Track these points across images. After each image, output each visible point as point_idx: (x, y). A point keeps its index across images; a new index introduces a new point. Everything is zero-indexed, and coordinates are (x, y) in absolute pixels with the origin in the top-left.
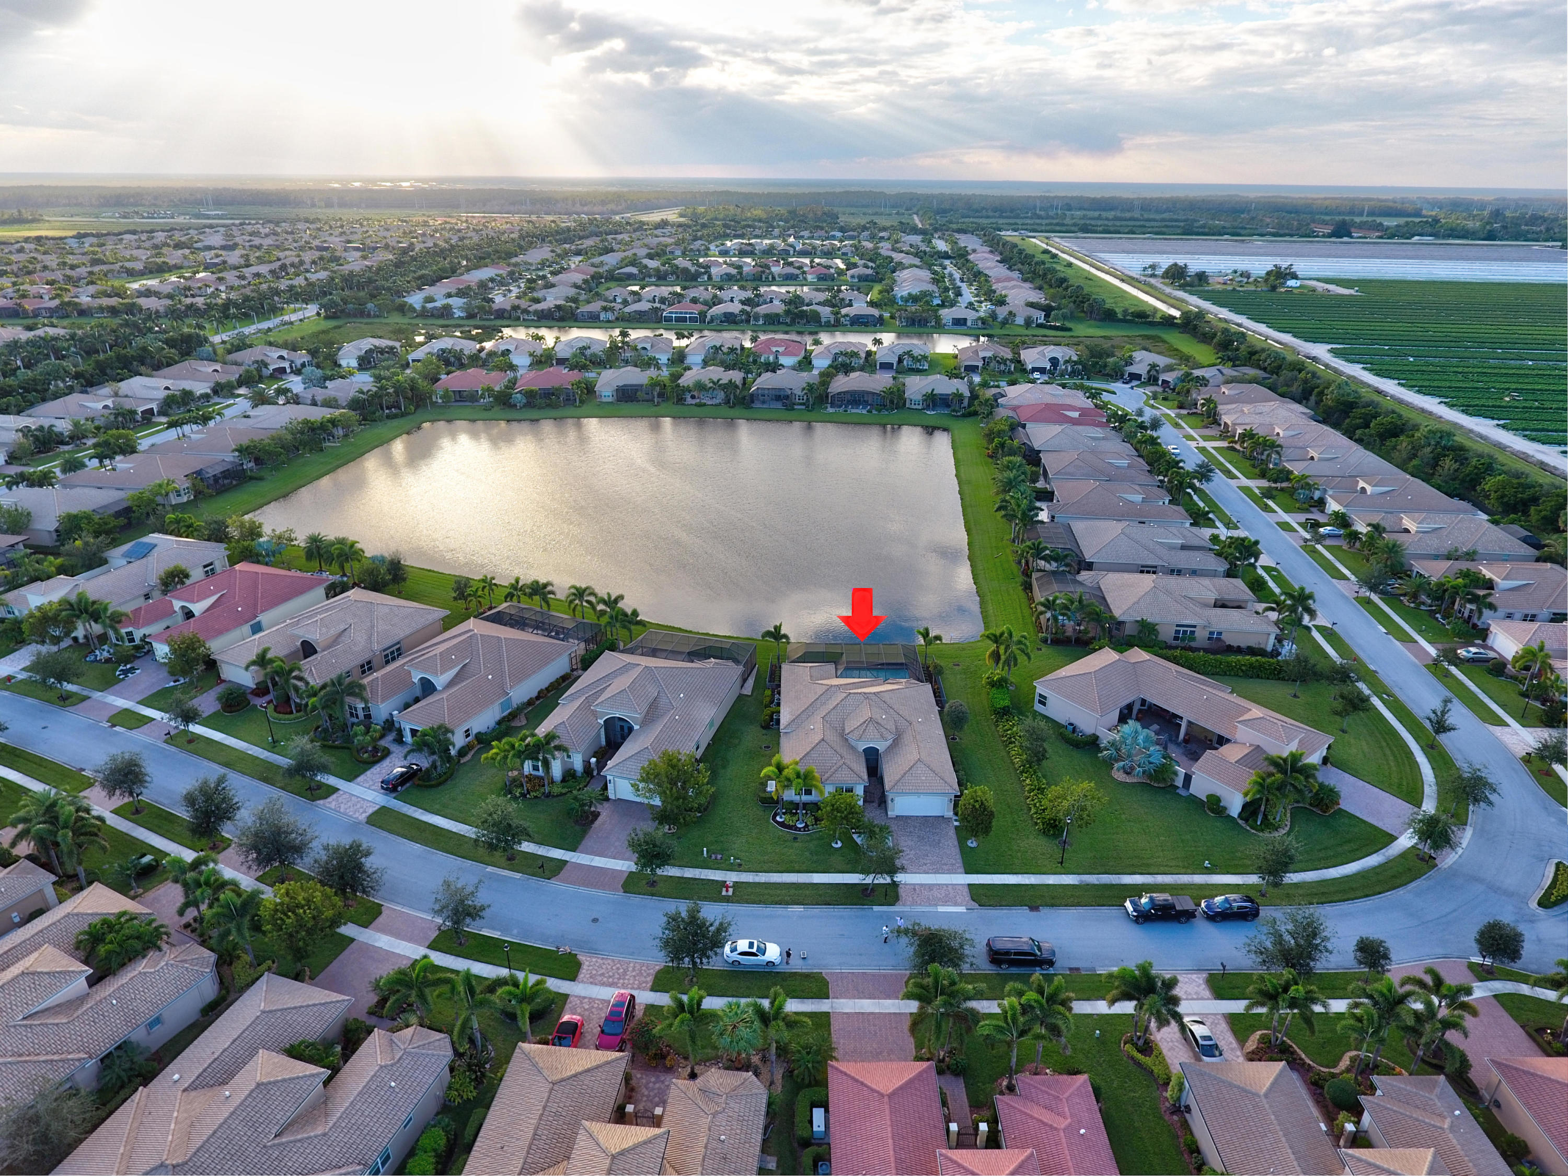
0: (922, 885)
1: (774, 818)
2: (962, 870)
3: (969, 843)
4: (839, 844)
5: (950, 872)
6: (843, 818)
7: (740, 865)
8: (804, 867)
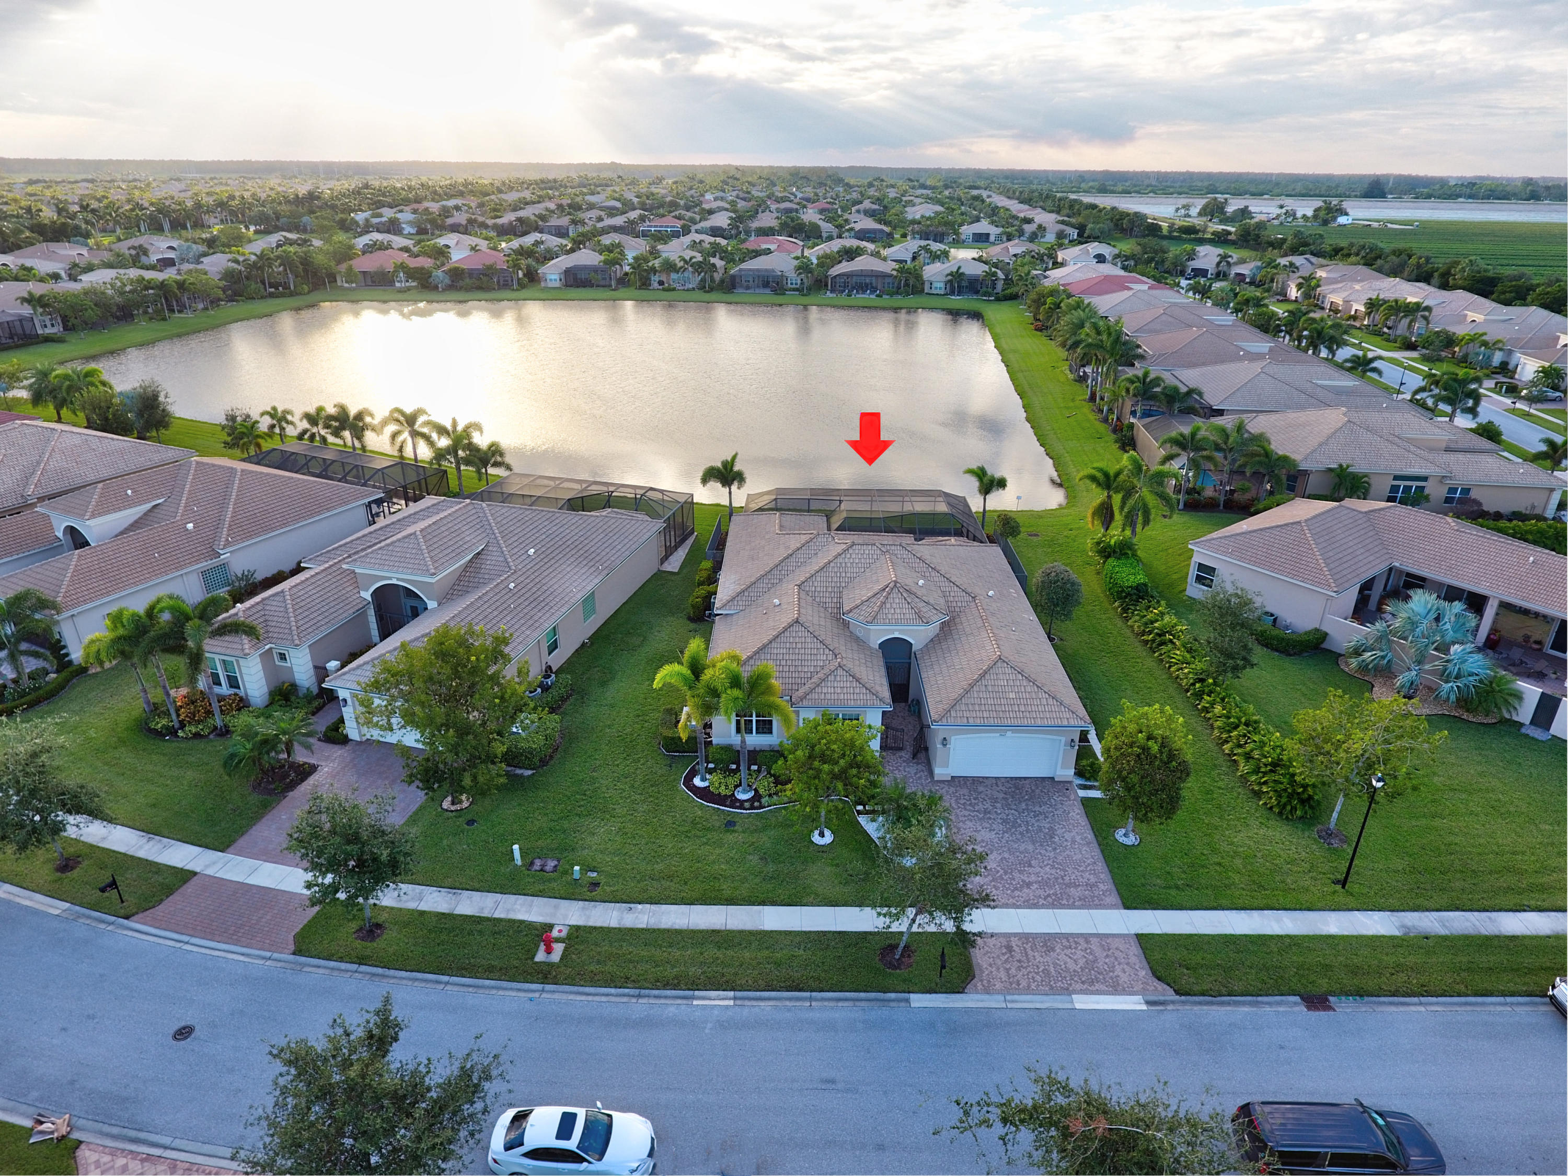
0: (1026, 937)
1: (688, 782)
2: (1114, 898)
3: (1120, 835)
4: (828, 838)
5: (1087, 903)
6: (835, 777)
7: (595, 885)
8: (744, 892)
